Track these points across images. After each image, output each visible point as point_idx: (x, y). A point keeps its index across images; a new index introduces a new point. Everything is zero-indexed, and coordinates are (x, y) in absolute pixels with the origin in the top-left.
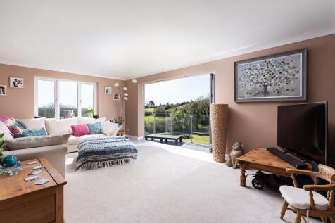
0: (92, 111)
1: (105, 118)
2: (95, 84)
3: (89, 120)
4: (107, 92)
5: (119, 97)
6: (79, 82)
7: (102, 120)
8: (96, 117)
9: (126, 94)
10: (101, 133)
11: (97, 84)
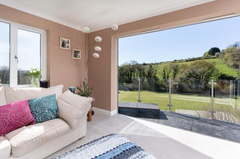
0: (37, 74)
1: (61, 87)
2: (43, 32)
3: (34, 91)
4: (63, 45)
5: (80, 54)
6: (13, 24)
7: (56, 90)
8: (45, 85)
9: (98, 48)
10: (58, 117)
11: (48, 32)
